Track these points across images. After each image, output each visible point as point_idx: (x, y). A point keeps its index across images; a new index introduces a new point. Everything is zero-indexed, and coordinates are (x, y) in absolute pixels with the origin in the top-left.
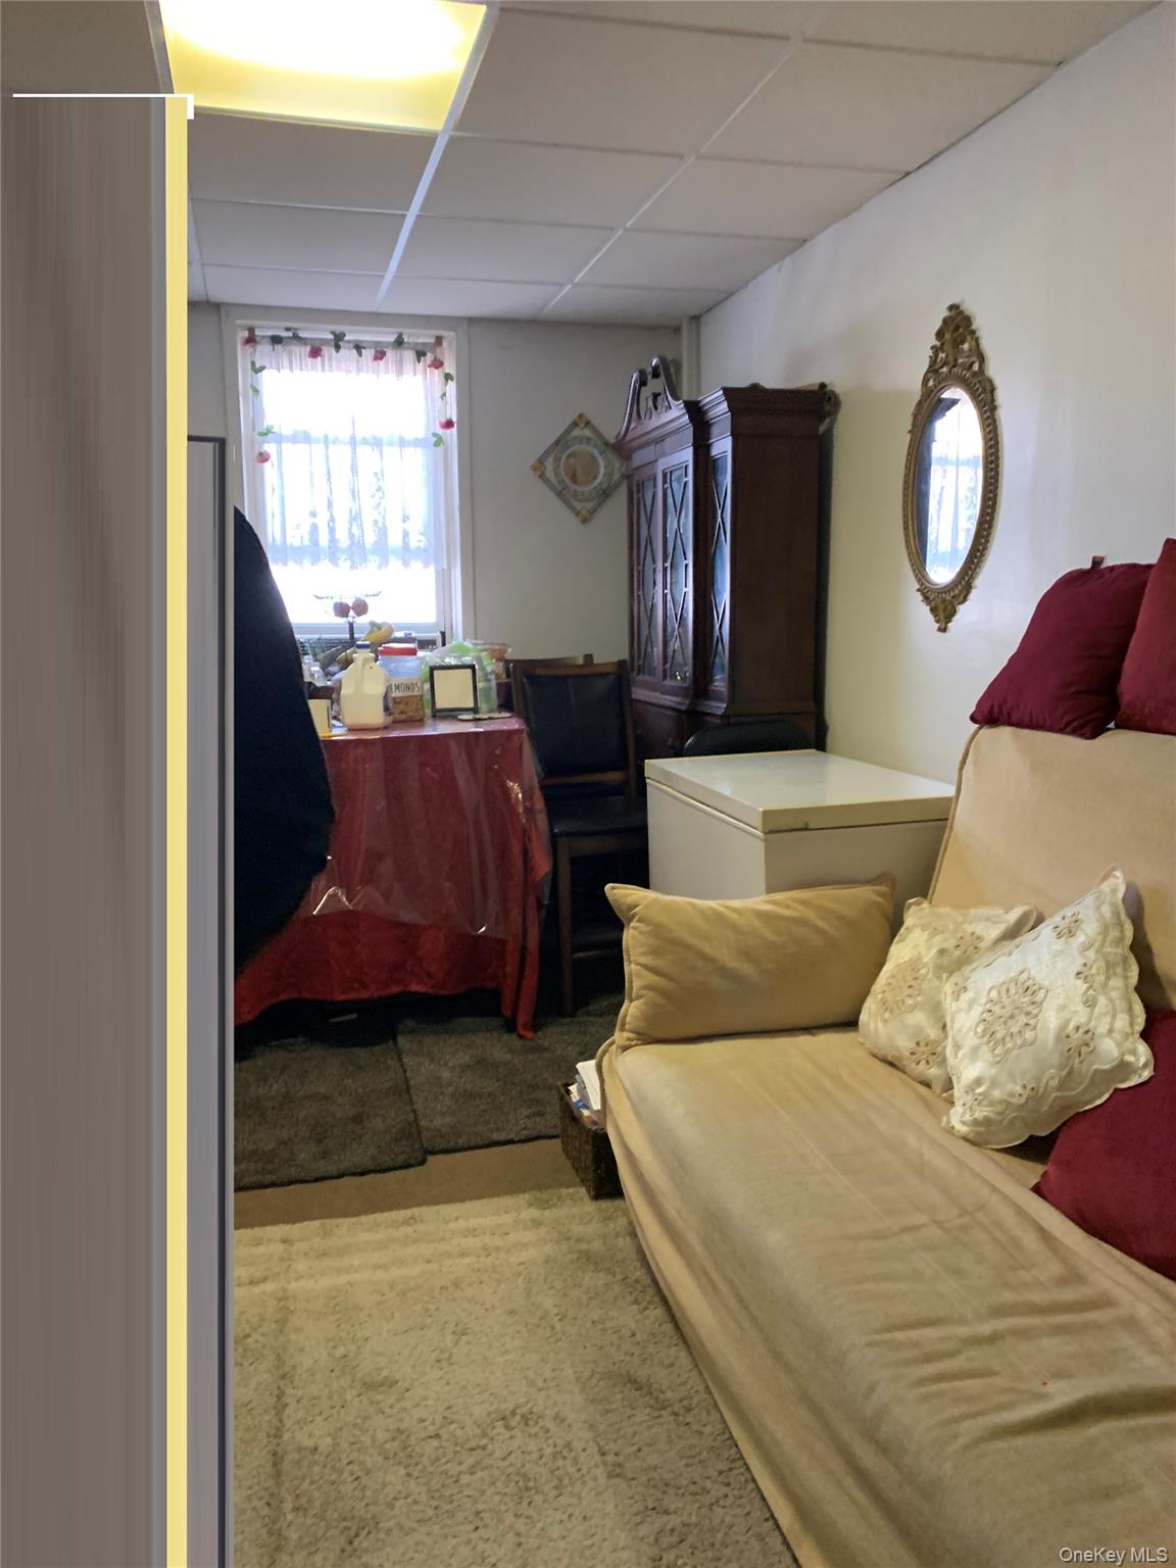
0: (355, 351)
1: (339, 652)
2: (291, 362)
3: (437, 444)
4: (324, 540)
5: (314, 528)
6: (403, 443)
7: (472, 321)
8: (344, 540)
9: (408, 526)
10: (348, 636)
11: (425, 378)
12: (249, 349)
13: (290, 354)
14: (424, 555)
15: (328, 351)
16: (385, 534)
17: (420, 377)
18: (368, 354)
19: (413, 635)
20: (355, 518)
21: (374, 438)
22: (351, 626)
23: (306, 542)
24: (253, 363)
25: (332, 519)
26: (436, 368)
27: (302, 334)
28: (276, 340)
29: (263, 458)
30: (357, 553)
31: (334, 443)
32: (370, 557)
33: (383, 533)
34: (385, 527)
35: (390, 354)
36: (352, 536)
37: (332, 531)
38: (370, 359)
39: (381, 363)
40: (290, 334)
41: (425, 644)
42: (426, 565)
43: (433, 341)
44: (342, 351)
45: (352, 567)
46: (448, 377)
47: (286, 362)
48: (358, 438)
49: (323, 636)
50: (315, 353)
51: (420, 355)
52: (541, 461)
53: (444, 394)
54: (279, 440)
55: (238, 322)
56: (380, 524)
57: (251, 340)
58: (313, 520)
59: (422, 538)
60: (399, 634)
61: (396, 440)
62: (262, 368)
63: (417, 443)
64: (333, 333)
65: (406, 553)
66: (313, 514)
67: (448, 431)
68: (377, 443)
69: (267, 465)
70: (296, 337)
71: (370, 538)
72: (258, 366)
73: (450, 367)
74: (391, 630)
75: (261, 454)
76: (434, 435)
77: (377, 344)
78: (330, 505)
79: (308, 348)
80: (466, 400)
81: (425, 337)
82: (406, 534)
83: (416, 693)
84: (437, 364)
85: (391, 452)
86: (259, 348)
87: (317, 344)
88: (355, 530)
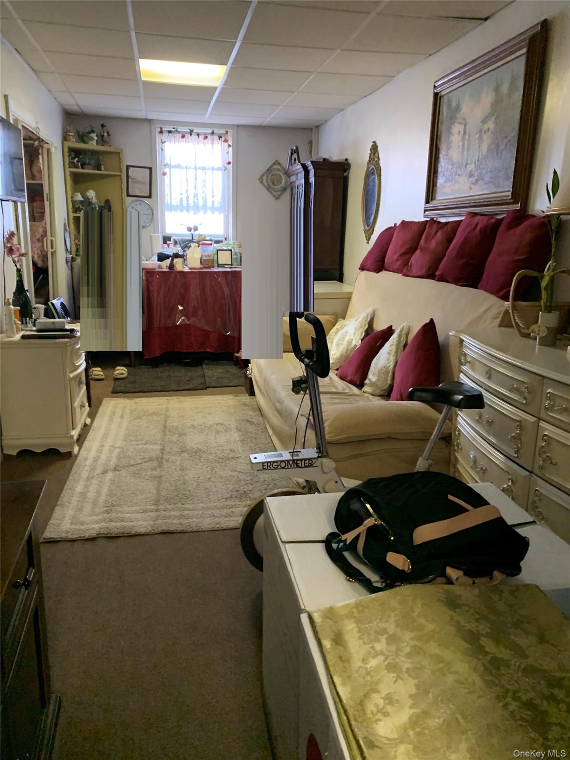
0: (197, 136)
1: (188, 244)
2: (175, 140)
3: (225, 170)
4: (185, 203)
5: (182, 199)
6: (213, 169)
7: (238, 126)
8: (191, 203)
9: (214, 199)
10: (191, 238)
11: (221, 146)
12: (160, 135)
13: (174, 137)
14: (220, 210)
15: (188, 136)
16: (206, 202)
17: (220, 145)
18: (202, 137)
19: (213, 239)
20: (196, 196)
21: (203, 167)
22: (192, 235)
23: (179, 204)
24: (162, 140)
25: (188, 197)
26: (226, 142)
27: (178, 130)
28: (170, 132)
29: (164, 174)
30: (196, 209)
31: (189, 169)
32: (201, 210)
33: (205, 201)
34: (206, 200)
35: (209, 137)
36: (194, 202)
37: (188, 201)
38: (203, 139)
39: (206, 140)
40: (174, 130)
41: (217, 242)
42: (220, 213)
43: (225, 132)
44: (192, 136)
45: (195, 213)
46: (229, 146)
47: (173, 139)
48: (198, 167)
49: (183, 238)
50: (183, 137)
51: (220, 137)
52: (262, 177)
53: (228, 152)
54: (170, 167)
55: (157, 126)
56: (204, 198)
57: (161, 132)
58: (181, 196)
59: (219, 204)
60: (208, 238)
61: (211, 168)
62: (165, 142)
63: (218, 169)
64: (190, 130)
65: (213, 209)
66: (181, 194)
67: (229, 165)
68: (204, 169)
69: (166, 176)
70: (177, 131)
71: (201, 203)
72: (163, 141)
73: (230, 143)
74: (205, 237)
75: (164, 173)
76: (224, 167)
77: (205, 133)
78: (187, 191)
79: (181, 135)
80: (236, 154)
81: (222, 131)
82: (213, 202)
83: (212, 258)
84: (226, 141)
85: (209, 172)
86: (163, 135)
87: (184, 134)
88: (196, 201)
